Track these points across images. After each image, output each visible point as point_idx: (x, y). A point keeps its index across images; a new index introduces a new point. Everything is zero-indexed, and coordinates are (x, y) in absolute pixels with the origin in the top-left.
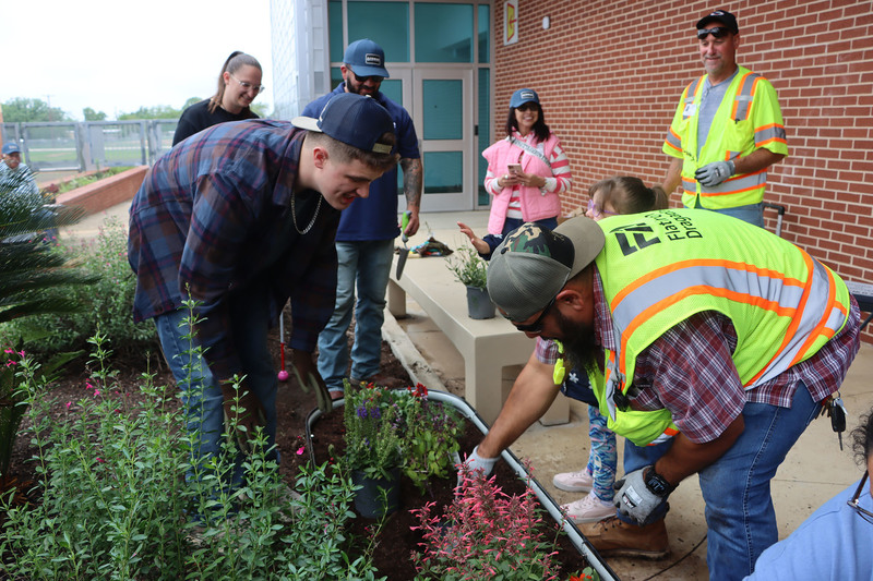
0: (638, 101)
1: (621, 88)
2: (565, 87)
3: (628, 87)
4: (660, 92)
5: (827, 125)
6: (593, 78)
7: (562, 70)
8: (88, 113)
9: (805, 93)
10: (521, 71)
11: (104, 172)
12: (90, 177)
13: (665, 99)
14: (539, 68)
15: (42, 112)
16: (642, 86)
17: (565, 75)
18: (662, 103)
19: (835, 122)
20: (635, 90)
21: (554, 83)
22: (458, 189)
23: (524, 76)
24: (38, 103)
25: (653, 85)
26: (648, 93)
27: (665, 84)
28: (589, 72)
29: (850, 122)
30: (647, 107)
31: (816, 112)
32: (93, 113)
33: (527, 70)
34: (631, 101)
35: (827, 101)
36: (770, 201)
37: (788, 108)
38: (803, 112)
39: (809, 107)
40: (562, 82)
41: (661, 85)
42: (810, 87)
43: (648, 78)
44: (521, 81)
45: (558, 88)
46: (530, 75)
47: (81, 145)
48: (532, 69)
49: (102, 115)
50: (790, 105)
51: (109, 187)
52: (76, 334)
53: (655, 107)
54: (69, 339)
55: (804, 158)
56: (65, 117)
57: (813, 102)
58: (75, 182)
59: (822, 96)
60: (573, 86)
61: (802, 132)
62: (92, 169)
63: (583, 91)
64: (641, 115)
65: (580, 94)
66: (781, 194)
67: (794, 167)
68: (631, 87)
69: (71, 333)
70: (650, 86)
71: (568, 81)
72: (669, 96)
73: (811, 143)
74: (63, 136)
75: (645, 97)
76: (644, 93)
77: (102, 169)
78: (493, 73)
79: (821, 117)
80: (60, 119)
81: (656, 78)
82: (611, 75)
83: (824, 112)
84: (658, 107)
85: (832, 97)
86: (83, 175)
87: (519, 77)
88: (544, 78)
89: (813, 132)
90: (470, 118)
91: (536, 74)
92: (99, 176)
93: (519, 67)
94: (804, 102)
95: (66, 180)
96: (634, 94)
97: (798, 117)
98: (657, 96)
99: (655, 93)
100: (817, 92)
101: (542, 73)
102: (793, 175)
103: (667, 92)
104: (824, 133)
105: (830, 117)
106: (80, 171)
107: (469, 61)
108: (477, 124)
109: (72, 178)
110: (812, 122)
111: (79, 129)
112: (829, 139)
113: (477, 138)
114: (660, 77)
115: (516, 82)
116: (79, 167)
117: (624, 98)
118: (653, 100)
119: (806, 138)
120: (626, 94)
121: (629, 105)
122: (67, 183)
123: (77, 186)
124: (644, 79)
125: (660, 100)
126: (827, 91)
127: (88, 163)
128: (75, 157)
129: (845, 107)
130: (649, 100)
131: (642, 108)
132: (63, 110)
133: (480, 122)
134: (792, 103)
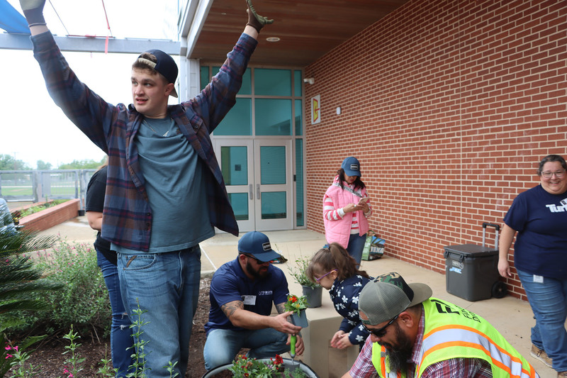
0: (400, 159)
1: (389, 151)
2: (352, 151)
3: (393, 151)
4: (414, 154)
5: (522, 173)
6: (370, 145)
7: (349, 140)
8: (41, 165)
9: (506, 154)
10: (323, 141)
11: (51, 203)
12: (41, 206)
13: (417, 158)
14: (335, 139)
15: (10, 163)
16: (402, 150)
17: (352, 143)
19: (526, 172)
20: (398, 152)
21: (345, 148)
22: (283, 216)
23: (325, 144)
24: (8, 157)
25: (409, 149)
26: (406, 154)
27: (417, 149)
28: (367, 141)
31: (514, 166)
32: (43, 163)
33: (327, 140)
34: (395, 159)
35: (520, 159)
36: (489, 222)
38: (506, 166)
39: (509, 162)
40: (350, 147)
41: (414, 149)
42: (509, 150)
43: (406, 145)
44: (323, 147)
45: (347, 151)
46: (329, 143)
47: (36, 185)
48: (330, 139)
49: (49, 165)
50: (497, 161)
51: (53, 213)
53: (410, 163)
55: (509, 194)
56: (25, 166)
57: (512, 159)
58: (31, 210)
59: (517, 156)
60: (357, 150)
61: (506, 178)
62: (42, 201)
63: (364, 153)
64: (402, 168)
65: (362, 155)
66: (496, 217)
67: (503, 200)
68: (395, 151)
70: (407, 150)
71: (354, 147)
73: (512, 184)
74: (23, 178)
75: (404, 157)
76: (404, 154)
77: (49, 201)
78: (305, 141)
79: (517, 168)
80: (21, 167)
81: (410, 145)
82: (382, 143)
83: (519, 165)
84: (413, 163)
85: (523, 156)
86: (36, 204)
87: (321, 144)
88: (338, 145)
89: (514, 178)
90: (290, 170)
91: (333, 142)
92: (47, 205)
93: (322, 138)
94: (506, 160)
95: (25, 208)
97: (503, 169)
99: (411, 154)
100: (514, 153)
101: (337, 142)
102: (503, 205)
103: (418, 153)
104: (520, 178)
105: (523, 169)
106: (34, 202)
107: (289, 134)
108: (295, 174)
109: (28, 206)
110: (512, 172)
111: (36, 175)
112: (524, 182)
113: (295, 183)
114: (414, 144)
115: (320, 148)
116: (34, 199)
117: (390, 157)
118: (410, 159)
119: (509, 181)
120: (392, 155)
122: (26, 210)
123: (33, 213)
124: (403, 145)
125: (414, 158)
126: (519, 153)
127: (40, 197)
128: (31, 192)
129: (532, 162)
130: (407, 159)
131: (403, 163)
132: (23, 161)
133: (297, 172)
134: (499, 160)
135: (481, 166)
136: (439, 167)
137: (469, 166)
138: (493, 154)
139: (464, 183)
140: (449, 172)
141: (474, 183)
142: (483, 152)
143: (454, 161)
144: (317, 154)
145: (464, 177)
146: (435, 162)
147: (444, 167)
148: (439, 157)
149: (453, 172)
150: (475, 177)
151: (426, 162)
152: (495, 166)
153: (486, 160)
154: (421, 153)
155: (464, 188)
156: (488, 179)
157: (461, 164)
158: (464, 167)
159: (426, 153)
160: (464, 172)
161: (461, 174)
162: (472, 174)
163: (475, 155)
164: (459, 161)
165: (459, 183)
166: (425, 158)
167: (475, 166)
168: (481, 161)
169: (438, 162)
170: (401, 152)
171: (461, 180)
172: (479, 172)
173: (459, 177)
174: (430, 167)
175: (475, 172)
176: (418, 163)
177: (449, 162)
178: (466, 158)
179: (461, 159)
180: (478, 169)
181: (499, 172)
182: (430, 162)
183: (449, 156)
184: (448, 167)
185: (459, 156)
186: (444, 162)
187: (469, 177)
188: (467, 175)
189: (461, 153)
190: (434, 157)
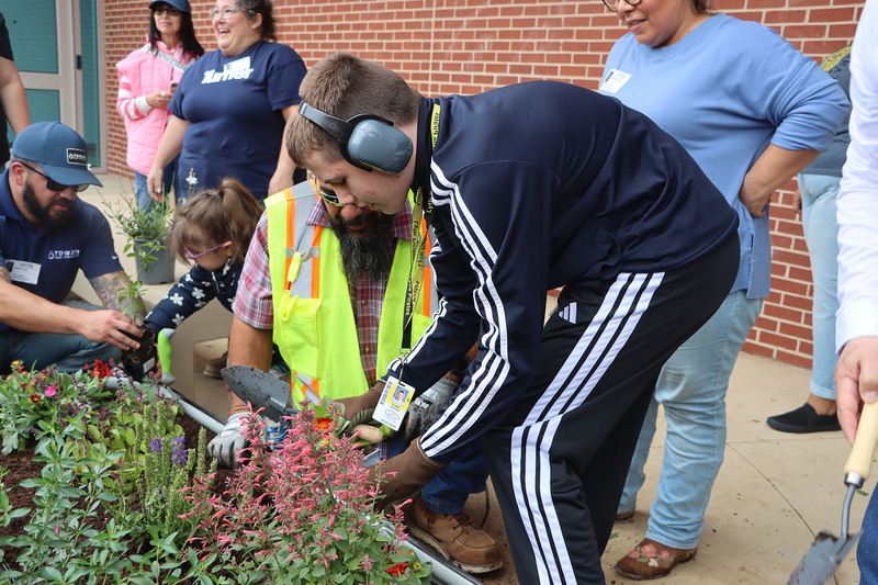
0: (310, 28)
4: (339, 18)
5: (542, 61)
9: (517, 23)
13: (346, 27)
18: (343, 32)
19: (551, 58)
20: (307, 14)
26: (323, 18)
29: (567, 58)
30: (322, 37)
31: (530, 46)
34: (301, 28)
35: (541, 34)
37: (498, 40)
38: (516, 47)
39: (521, 40)
42: (523, 17)
50: (500, 37)
53: (332, 37)
57: (526, 34)
59: (536, 28)
61: (514, 69)
64: (315, 46)
72: (351, 23)
75: (320, 24)
76: (319, 19)
79: (535, 52)
83: (540, 45)
85: (548, 29)
90: (68, 45)
94: (516, 35)
96: (305, 19)
97: (510, 51)
98: (335, 23)
99: (333, 18)
100: (531, 23)
103: (349, 17)
105: (545, 52)
108: (79, 53)
110: (525, 58)
113: (80, 72)
117: (291, 24)
118: (330, 28)
120: (295, 19)
121: (298, 33)
125: (340, 27)
126: (541, 22)
129: (562, 41)
130: (325, 28)
131: (317, 37)
133: (83, 51)
134: (503, 35)
135: (470, 46)
136: (389, 46)
137: (447, 46)
138: (493, 23)
139: (436, 77)
140: (407, 56)
141: (455, 78)
142: (476, 18)
143: (418, 35)
144: (129, 13)
145: (436, 66)
146: (381, 36)
147: (398, 46)
148: (390, 26)
149: (416, 56)
150: (457, 67)
151: (364, 36)
152: (496, 46)
153: (479, 35)
154: (355, 17)
155: (435, 88)
156: (482, 70)
157: (432, 41)
158: (437, 46)
159: (365, 17)
160: (436, 56)
161: (431, 61)
162: (451, 61)
163: (459, 24)
164: (427, 35)
165: (425, 77)
166: (362, 27)
167: (458, 46)
168: (470, 35)
169: (388, 36)
170: (314, 15)
171: (430, 72)
172: (465, 57)
173: (426, 66)
174: (371, 46)
175: (456, 57)
176: (348, 36)
177: (408, 36)
178: (443, 29)
179: (433, 30)
180: (463, 51)
181: (502, 57)
182: (371, 36)
183: (409, 25)
184: (407, 46)
185: (428, 25)
186: (399, 36)
187: (446, 67)
188: (441, 62)
189: (433, 20)
190: (380, 26)
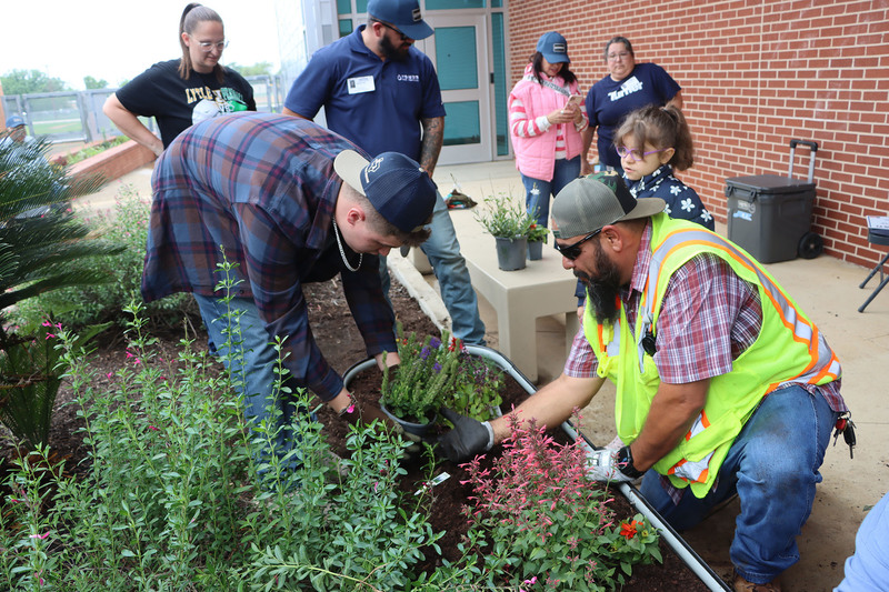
0: (660, 39)
1: (642, 26)
2: (583, 28)
3: (649, 25)
4: (683, 29)
5: (863, 54)
6: (612, 17)
7: (579, 11)
8: (90, 83)
9: (838, 21)
10: (537, 14)
11: (111, 141)
12: (97, 147)
13: (689, 36)
14: (554, 10)
15: (41, 83)
16: (664, 23)
17: (583, 16)
18: (686, 40)
19: (871, 51)
20: (657, 28)
21: (572, 24)
22: (476, 140)
23: (539, 19)
24: (37, 74)
25: (676, 22)
26: (670, 30)
27: (689, 20)
28: (608, 11)
30: (670, 46)
31: (851, 41)
32: (94, 81)
33: (542, 13)
35: (862, 29)
36: (802, 138)
37: (820, 38)
38: (837, 42)
39: (843, 36)
40: (579, 23)
41: (684, 21)
42: (845, 14)
43: (670, 15)
44: (537, 25)
45: (575, 30)
46: (545, 18)
47: (85, 116)
48: (548, 11)
49: (103, 84)
50: (823, 35)
51: (117, 156)
52: (100, 306)
53: (678, 45)
54: (94, 312)
55: (838, 90)
56: (66, 87)
57: (847, 30)
58: (83, 153)
59: (857, 23)
60: (591, 27)
61: (835, 63)
62: (98, 139)
63: (602, 32)
64: (664, 53)
65: (599, 35)
66: (813, 130)
67: (827, 101)
68: (653, 25)
69: (96, 306)
70: (672, 22)
71: (586, 22)
72: (692, 32)
73: (845, 74)
74: (65, 107)
75: (667, 35)
77: (109, 138)
78: (507, 17)
79: (856, 46)
80: (60, 89)
81: (678, 14)
82: (631, 14)
83: (860, 40)
84: (682, 44)
85: (869, 23)
86: (89, 145)
87: (534, 20)
88: (561, 20)
89: (848, 63)
90: (485, 65)
91: (551, 16)
92: (106, 145)
93: (534, 10)
94: (838, 31)
95: (73, 152)
96: (656, 32)
97: (831, 47)
98: (680, 34)
99: (678, 30)
100: (853, 19)
101: (558, 15)
102: (826, 110)
103: (690, 28)
104: (860, 63)
105: (866, 46)
106: (86, 142)
107: (481, 6)
108: (492, 71)
109: (78, 149)
110: (846, 52)
111: (82, 98)
112: (864, 68)
113: (493, 86)
114: (683, 13)
115: (531, 26)
116: (85, 137)
117: (645, 37)
118: (676, 37)
119: (840, 69)
121: (650, 44)
122: (74, 155)
123: (85, 157)
124: (666, 16)
125: (683, 37)
126: (863, 17)
127: (94, 132)
128: (80, 127)
129: (883, 33)
130: (671, 38)
131: (665, 46)
132: (62, 80)
133: (495, 69)
134: (825, 33)
135: (794, 45)
136: (724, 50)
137: (773, 46)
138: (815, 23)
139: (764, 75)
140: (739, 57)
141: (781, 74)
142: (800, 20)
143: (748, 39)
144: (526, 37)
145: (764, 65)
146: (717, 42)
147: (732, 49)
148: (725, 33)
149: (747, 57)
150: (783, 65)
151: (704, 43)
152: (818, 43)
153: (803, 35)
154: (696, 27)
155: (763, 84)
156: (805, 66)
157: (761, 43)
158: (765, 47)
159: (704, 26)
160: (764, 56)
161: (760, 61)
162: (777, 60)
163: (784, 26)
164: (757, 38)
165: (755, 75)
166: (702, 35)
167: (784, 46)
168: (794, 35)
169: (723, 41)
170: (663, 28)
171: (759, 70)
172: (790, 55)
173: (755, 66)
174: (710, 50)
175: (783, 55)
176: (690, 44)
177: (740, 40)
178: (771, 32)
179: (762, 33)
180: (789, 50)
181: (823, 53)
182: (709, 42)
183: (741, 31)
184: (739, 48)
185: (757, 30)
186: (732, 41)
187: (774, 65)
188: (769, 61)
189: (762, 25)
190: (717, 33)
